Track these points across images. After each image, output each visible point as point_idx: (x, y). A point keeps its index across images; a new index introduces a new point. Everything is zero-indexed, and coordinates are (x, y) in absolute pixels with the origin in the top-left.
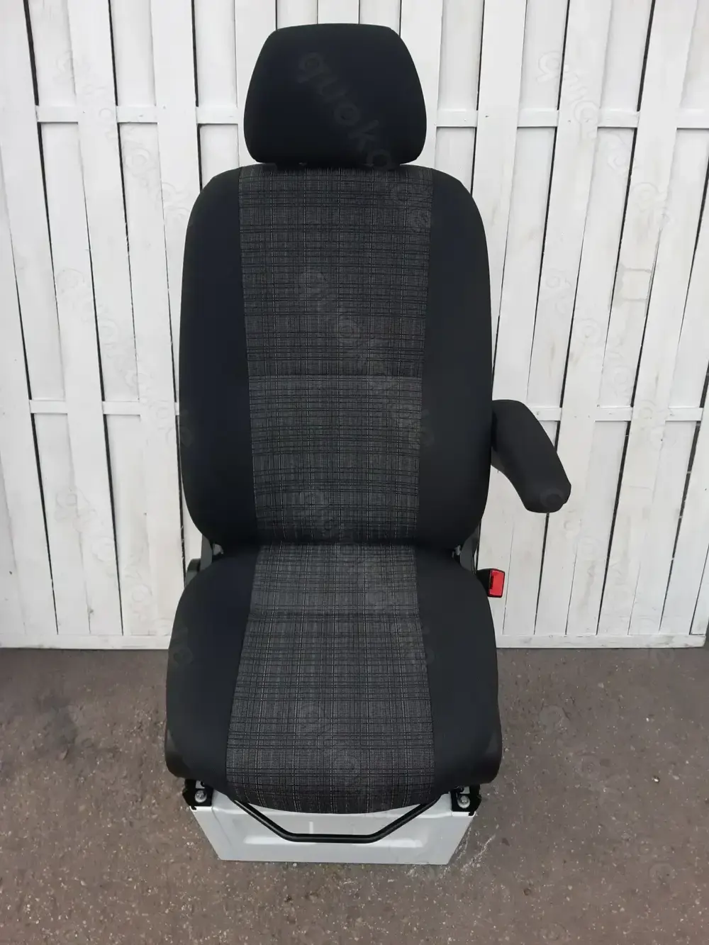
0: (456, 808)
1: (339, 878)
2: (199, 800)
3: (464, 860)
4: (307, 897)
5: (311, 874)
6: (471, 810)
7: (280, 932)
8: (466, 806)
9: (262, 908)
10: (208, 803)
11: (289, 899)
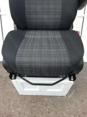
0: (70, 80)
1: (44, 98)
2: (13, 78)
3: (69, 95)
4: (37, 102)
5: (38, 98)
6: (74, 80)
7: (31, 109)
8: (72, 80)
9: (28, 104)
10: (15, 79)
11: (33, 102)
